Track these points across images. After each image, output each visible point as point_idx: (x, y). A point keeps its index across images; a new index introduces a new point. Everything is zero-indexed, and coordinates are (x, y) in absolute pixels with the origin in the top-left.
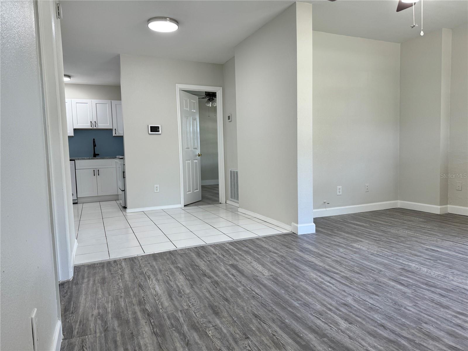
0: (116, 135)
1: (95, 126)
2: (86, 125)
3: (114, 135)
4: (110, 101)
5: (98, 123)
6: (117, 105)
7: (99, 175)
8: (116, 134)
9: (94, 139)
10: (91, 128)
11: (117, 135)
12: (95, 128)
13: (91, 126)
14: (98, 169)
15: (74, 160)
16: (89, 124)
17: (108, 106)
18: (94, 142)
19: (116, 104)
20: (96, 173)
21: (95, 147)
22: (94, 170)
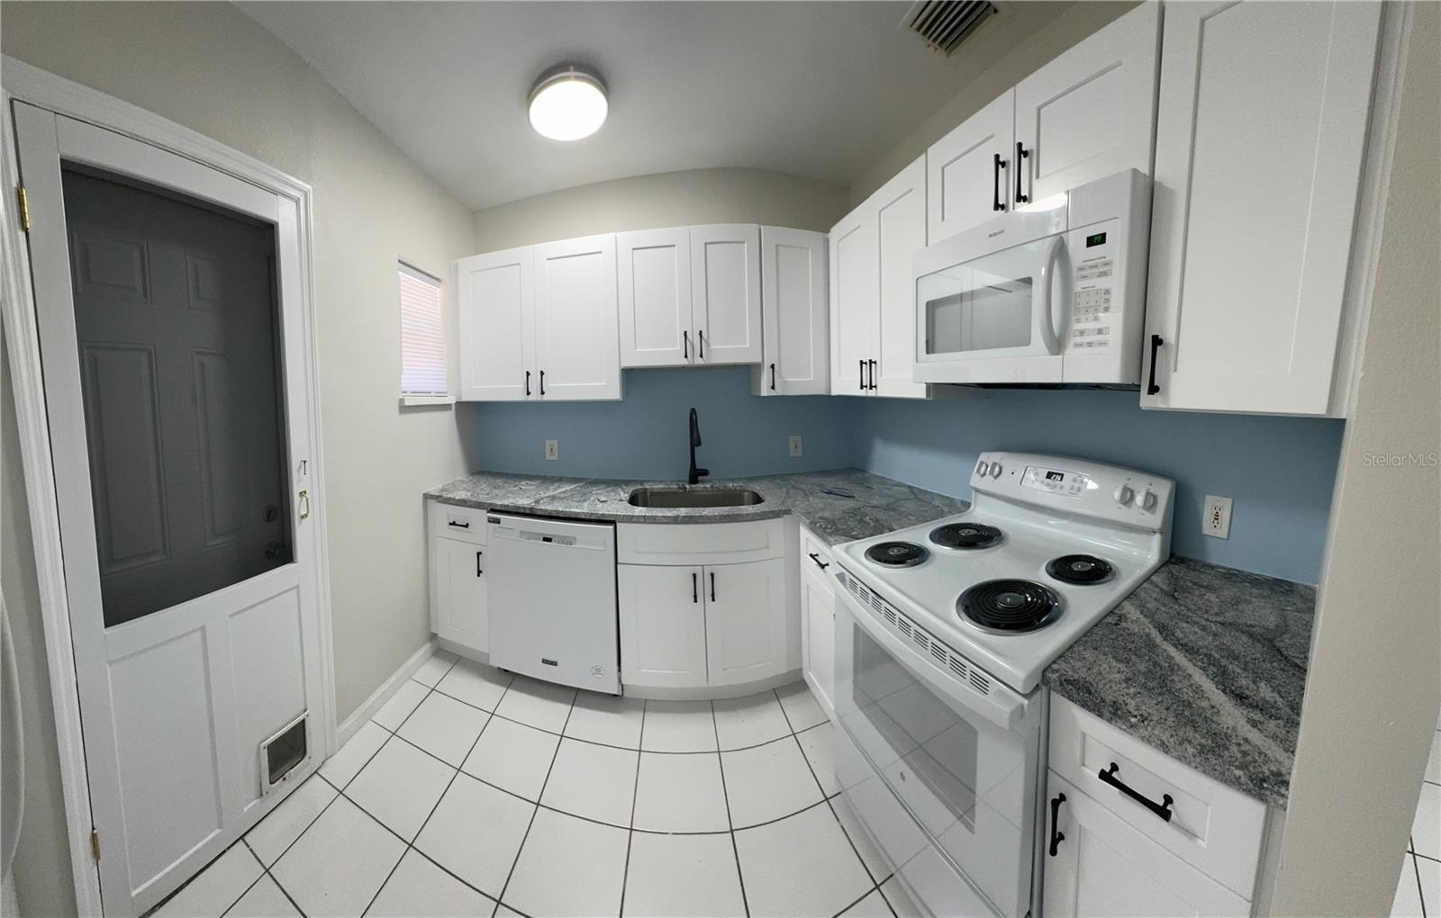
0: (773, 393)
1: (701, 356)
2: (668, 353)
3: (765, 391)
4: (756, 226)
5: (711, 342)
6: (780, 248)
7: (713, 600)
8: (773, 388)
9: (693, 411)
10: (684, 362)
11: (779, 392)
12: (699, 361)
13: (686, 357)
14: (713, 569)
15: (613, 522)
16: (680, 347)
17: (747, 252)
18: (693, 424)
19: (777, 246)
20: (703, 587)
21: (696, 448)
22: (695, 576)
